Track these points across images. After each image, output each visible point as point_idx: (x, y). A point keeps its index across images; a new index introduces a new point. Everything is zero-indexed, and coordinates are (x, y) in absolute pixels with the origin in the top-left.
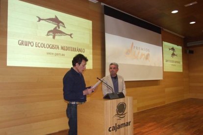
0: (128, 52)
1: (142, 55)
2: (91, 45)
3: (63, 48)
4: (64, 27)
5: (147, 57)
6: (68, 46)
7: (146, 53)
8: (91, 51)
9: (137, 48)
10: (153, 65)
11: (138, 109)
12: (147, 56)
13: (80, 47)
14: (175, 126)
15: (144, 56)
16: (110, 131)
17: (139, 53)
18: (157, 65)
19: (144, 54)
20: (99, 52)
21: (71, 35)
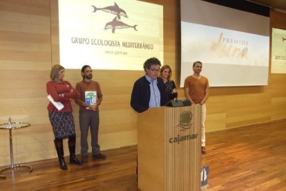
0: (214, 47)
1: (236, 50)
2: (162, 40)
3: (124, 45)
4: (126, 16)
5: (244, 53)
6: (131, 41)
7: (242, 47)
8: (162, 46)
9: (228, 41)
10: (252, 64)
11: (227, 125)
12: (244, 51)
13: (146, 43)
14: (274, 148)
15: (238, 52)
16: (170, 142)
17: (231, 47)
18: (260, 65)
19: (239, 49)
20: (173, 47)
21: (134, 27)
